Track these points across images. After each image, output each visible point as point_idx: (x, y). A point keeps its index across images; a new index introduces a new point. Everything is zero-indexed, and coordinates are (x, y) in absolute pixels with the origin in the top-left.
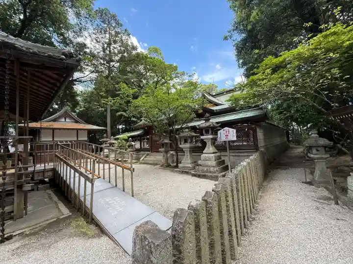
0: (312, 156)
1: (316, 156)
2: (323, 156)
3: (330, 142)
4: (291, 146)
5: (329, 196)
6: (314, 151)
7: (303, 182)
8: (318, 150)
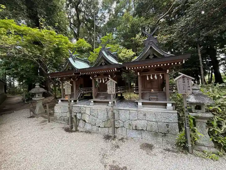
0: (35, 99)
1: (38, 99)
2: (41, 98)
3: (45, 90)
4: (8, 96)
5: (44, 120)
6: (37, 96)
7: (28, 118)
8: (39, 95)
